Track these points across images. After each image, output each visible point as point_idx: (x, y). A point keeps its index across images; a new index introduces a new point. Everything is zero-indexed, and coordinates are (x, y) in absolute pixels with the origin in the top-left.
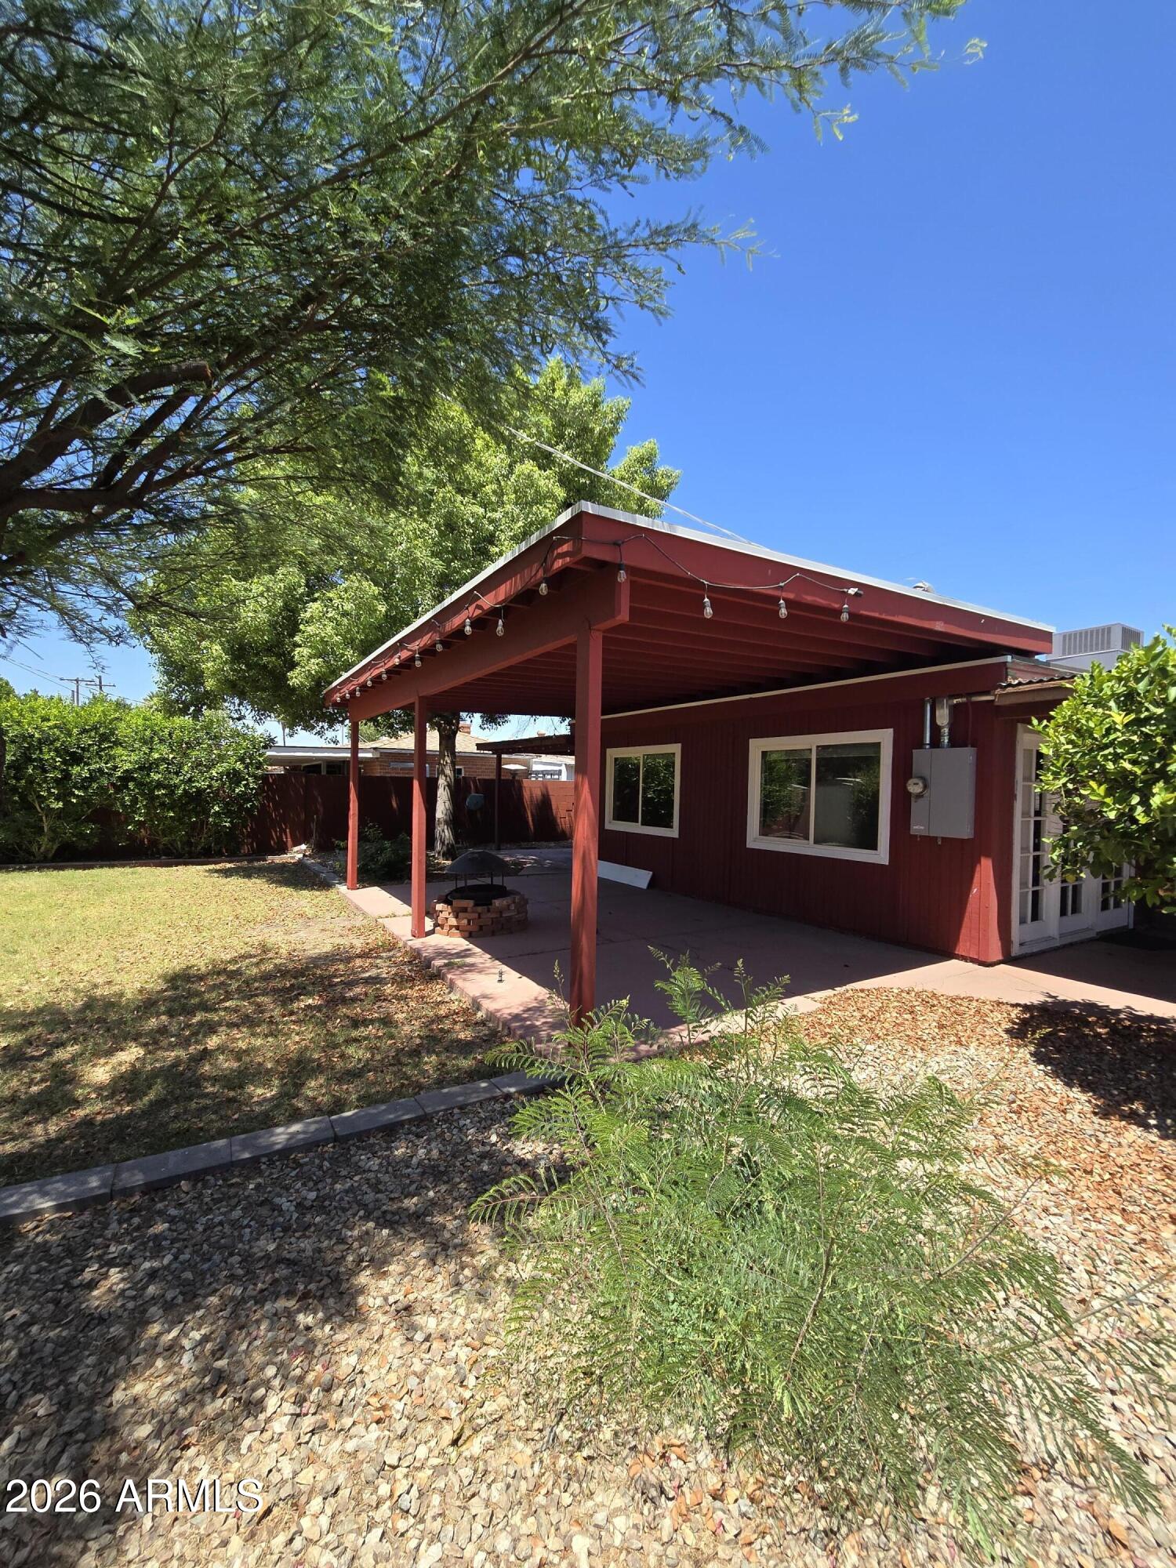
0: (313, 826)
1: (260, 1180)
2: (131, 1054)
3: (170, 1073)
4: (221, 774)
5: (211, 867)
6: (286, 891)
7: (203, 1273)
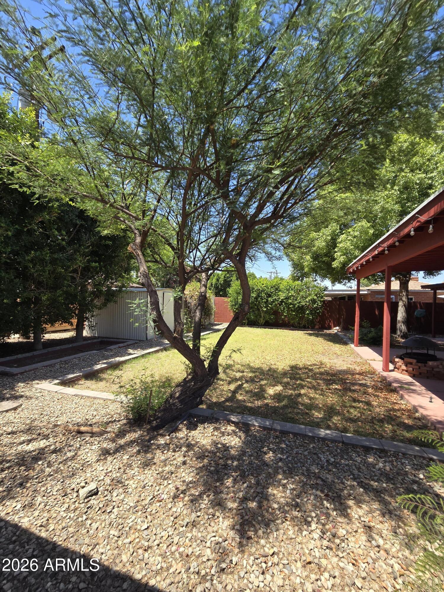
0: (342, 320)
1: (314, 445)
2: (279, 388)
3: (289, 397)
4: (309, 300)
5: (305, 332)
6: (331, 344)
7: (294, 467)
